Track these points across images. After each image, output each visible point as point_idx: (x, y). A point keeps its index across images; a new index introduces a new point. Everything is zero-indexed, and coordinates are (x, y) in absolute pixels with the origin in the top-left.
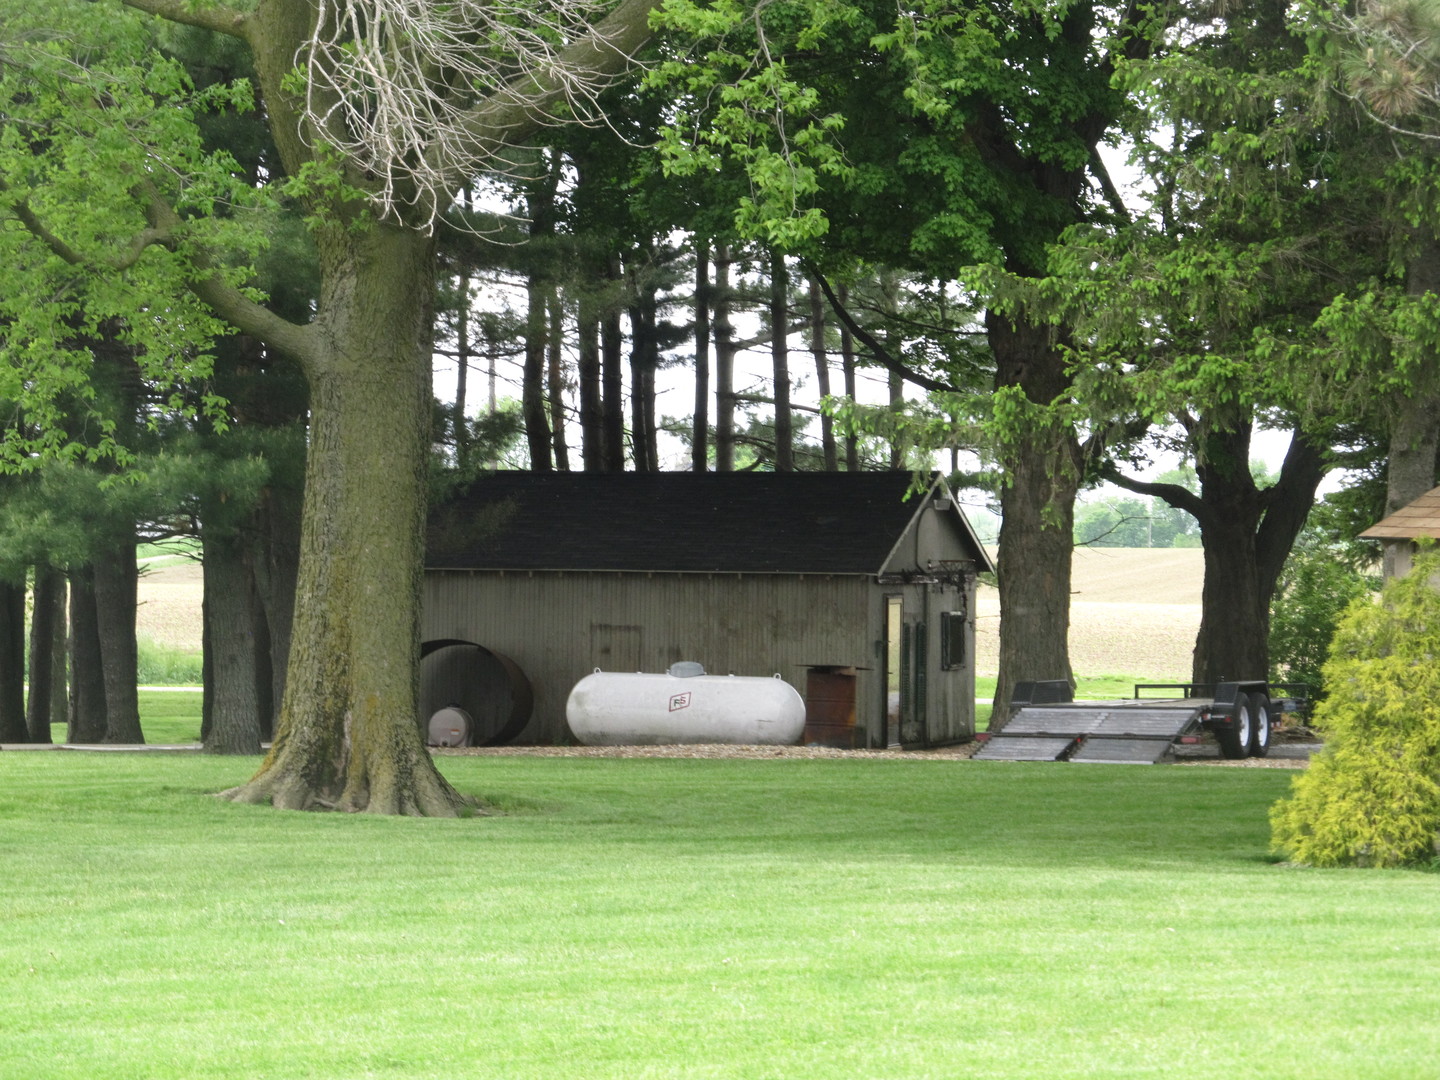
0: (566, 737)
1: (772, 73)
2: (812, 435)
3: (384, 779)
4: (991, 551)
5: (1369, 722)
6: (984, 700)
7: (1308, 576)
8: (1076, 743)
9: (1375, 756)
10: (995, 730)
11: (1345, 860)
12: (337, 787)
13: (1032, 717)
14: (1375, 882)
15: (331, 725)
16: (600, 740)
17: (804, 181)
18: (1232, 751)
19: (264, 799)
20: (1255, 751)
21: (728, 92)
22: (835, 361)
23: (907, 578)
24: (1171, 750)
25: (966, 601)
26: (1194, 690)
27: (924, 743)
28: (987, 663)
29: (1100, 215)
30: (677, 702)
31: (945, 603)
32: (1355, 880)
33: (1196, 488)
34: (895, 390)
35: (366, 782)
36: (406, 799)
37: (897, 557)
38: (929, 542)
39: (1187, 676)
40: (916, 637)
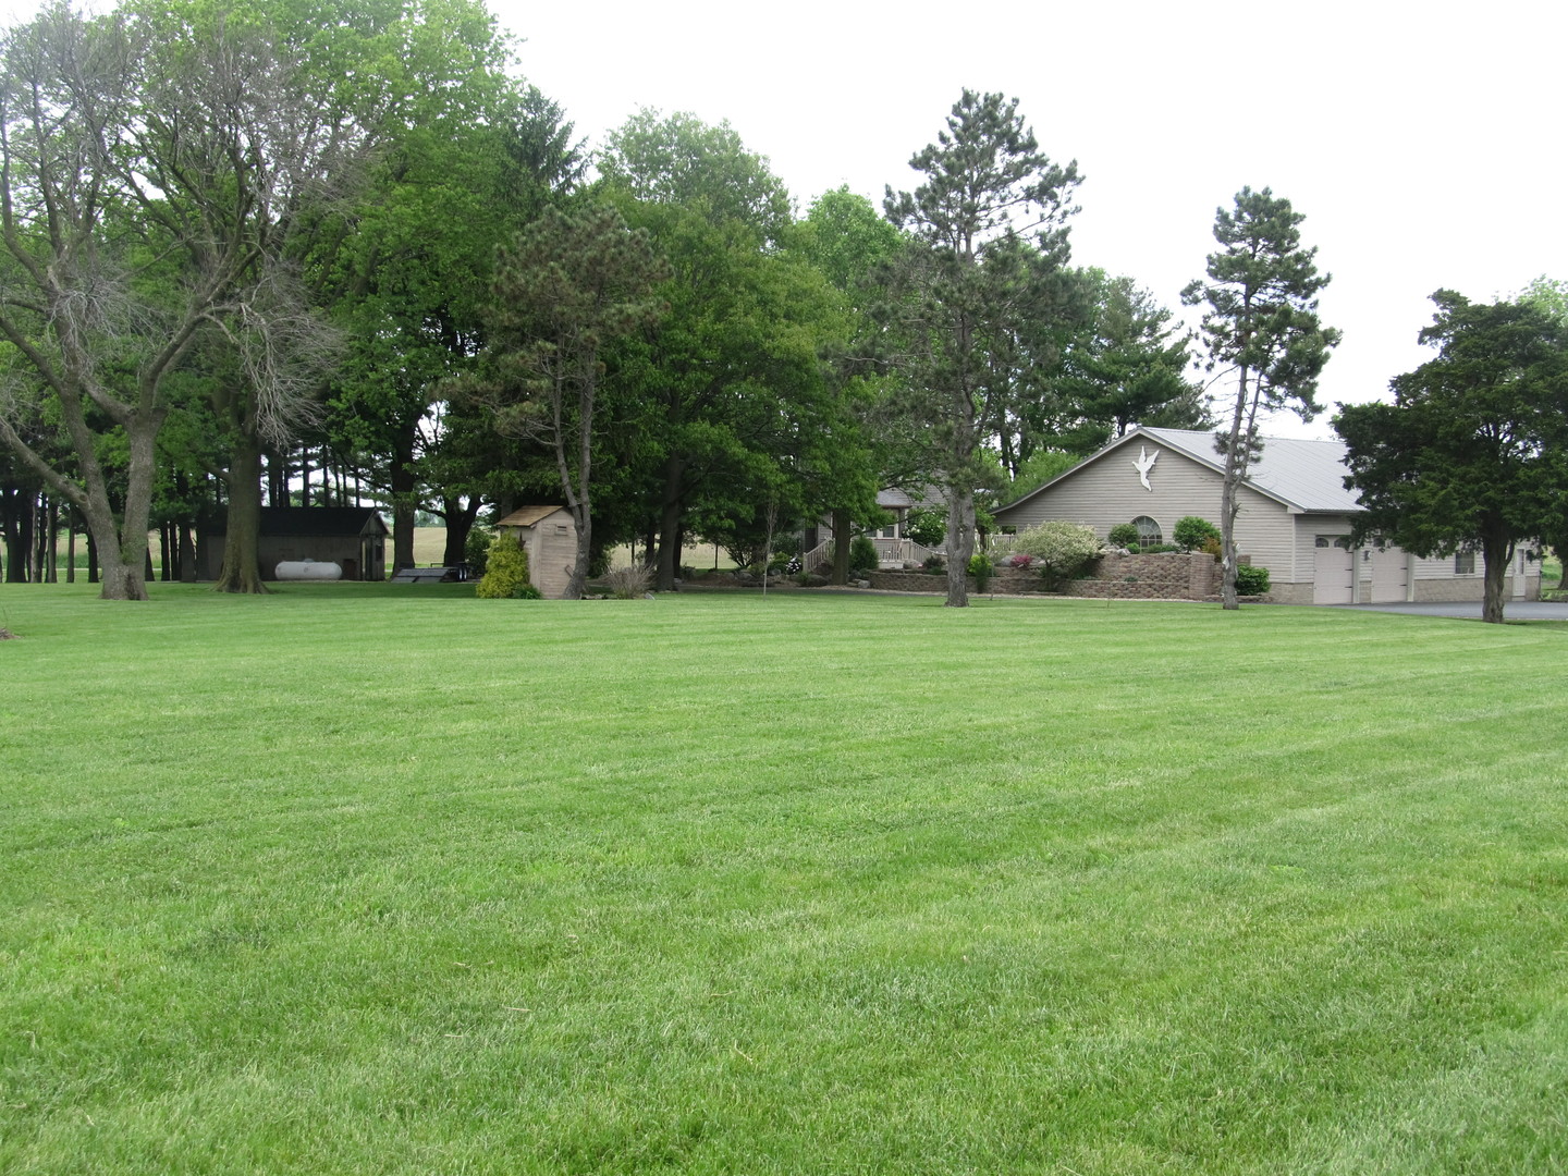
0: (274, 578)
1: (357, 418)
2: (334, 494)
3: (251, 586)
4: (391, 530)
5: (498, 566)
6: (389, 570)
7: (474, 535)
8: (417, 578)
9: (499, 574)
10: (394, 575)
11: (493, 597)
12: (238, 588)
13: (405, 571)
14: (500, 601)
15: (236, 573)
16: (284, 579)
17: (366, 442)
18: (458, 580)
19: (220, 590)
20: (463, 580)
21: (347, 423)
22: (341, 475)
23: (367, 536)
24: (443, 579)
25: (382, 543)
26: (445, 565)
27: (371, 580)
28: (389, 560)
29: (418, 438)
30: (306, 569)
31: (377, 543)
32: (495, 601)
33: (444, 511)
34: (357, 483)
35: (246, 586)
36: (256, 590)
37: (364, 530)
38: (373, 527)
39: (442, 561)
40: (369, 552)
